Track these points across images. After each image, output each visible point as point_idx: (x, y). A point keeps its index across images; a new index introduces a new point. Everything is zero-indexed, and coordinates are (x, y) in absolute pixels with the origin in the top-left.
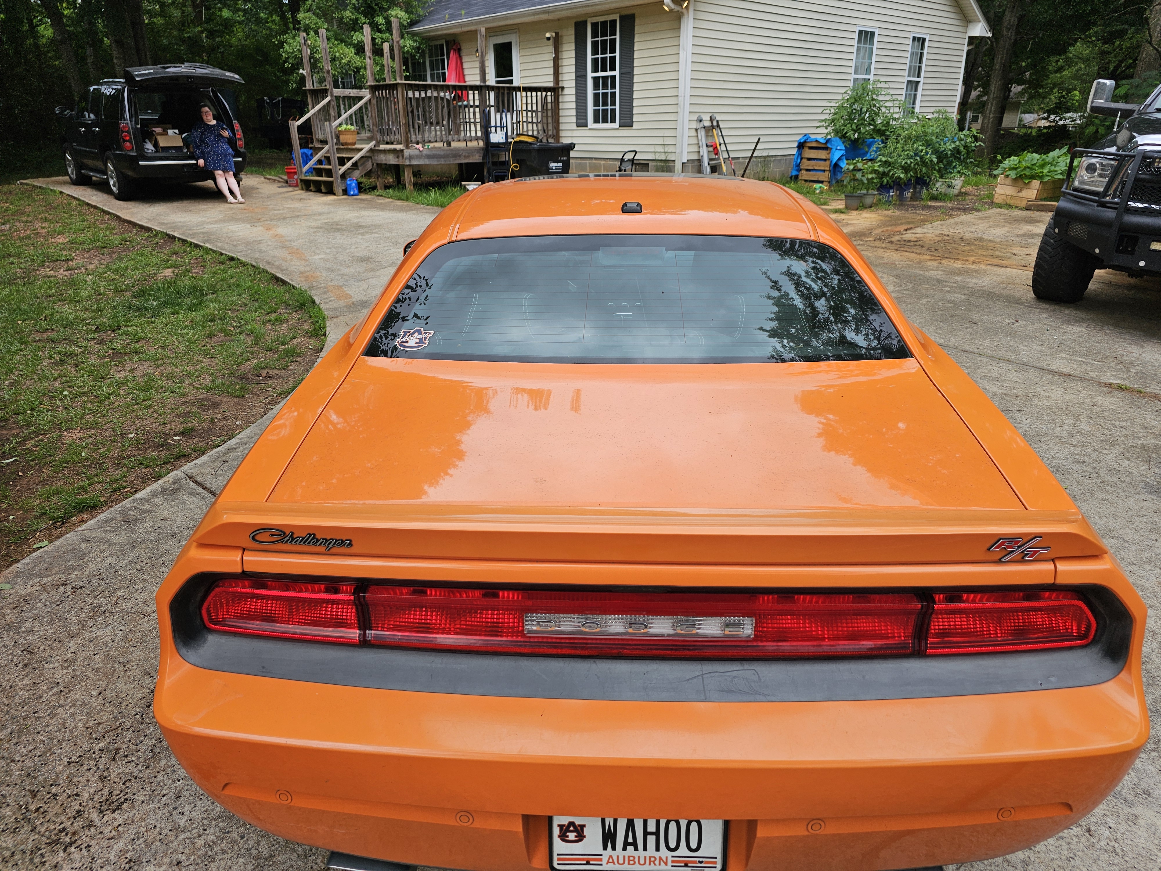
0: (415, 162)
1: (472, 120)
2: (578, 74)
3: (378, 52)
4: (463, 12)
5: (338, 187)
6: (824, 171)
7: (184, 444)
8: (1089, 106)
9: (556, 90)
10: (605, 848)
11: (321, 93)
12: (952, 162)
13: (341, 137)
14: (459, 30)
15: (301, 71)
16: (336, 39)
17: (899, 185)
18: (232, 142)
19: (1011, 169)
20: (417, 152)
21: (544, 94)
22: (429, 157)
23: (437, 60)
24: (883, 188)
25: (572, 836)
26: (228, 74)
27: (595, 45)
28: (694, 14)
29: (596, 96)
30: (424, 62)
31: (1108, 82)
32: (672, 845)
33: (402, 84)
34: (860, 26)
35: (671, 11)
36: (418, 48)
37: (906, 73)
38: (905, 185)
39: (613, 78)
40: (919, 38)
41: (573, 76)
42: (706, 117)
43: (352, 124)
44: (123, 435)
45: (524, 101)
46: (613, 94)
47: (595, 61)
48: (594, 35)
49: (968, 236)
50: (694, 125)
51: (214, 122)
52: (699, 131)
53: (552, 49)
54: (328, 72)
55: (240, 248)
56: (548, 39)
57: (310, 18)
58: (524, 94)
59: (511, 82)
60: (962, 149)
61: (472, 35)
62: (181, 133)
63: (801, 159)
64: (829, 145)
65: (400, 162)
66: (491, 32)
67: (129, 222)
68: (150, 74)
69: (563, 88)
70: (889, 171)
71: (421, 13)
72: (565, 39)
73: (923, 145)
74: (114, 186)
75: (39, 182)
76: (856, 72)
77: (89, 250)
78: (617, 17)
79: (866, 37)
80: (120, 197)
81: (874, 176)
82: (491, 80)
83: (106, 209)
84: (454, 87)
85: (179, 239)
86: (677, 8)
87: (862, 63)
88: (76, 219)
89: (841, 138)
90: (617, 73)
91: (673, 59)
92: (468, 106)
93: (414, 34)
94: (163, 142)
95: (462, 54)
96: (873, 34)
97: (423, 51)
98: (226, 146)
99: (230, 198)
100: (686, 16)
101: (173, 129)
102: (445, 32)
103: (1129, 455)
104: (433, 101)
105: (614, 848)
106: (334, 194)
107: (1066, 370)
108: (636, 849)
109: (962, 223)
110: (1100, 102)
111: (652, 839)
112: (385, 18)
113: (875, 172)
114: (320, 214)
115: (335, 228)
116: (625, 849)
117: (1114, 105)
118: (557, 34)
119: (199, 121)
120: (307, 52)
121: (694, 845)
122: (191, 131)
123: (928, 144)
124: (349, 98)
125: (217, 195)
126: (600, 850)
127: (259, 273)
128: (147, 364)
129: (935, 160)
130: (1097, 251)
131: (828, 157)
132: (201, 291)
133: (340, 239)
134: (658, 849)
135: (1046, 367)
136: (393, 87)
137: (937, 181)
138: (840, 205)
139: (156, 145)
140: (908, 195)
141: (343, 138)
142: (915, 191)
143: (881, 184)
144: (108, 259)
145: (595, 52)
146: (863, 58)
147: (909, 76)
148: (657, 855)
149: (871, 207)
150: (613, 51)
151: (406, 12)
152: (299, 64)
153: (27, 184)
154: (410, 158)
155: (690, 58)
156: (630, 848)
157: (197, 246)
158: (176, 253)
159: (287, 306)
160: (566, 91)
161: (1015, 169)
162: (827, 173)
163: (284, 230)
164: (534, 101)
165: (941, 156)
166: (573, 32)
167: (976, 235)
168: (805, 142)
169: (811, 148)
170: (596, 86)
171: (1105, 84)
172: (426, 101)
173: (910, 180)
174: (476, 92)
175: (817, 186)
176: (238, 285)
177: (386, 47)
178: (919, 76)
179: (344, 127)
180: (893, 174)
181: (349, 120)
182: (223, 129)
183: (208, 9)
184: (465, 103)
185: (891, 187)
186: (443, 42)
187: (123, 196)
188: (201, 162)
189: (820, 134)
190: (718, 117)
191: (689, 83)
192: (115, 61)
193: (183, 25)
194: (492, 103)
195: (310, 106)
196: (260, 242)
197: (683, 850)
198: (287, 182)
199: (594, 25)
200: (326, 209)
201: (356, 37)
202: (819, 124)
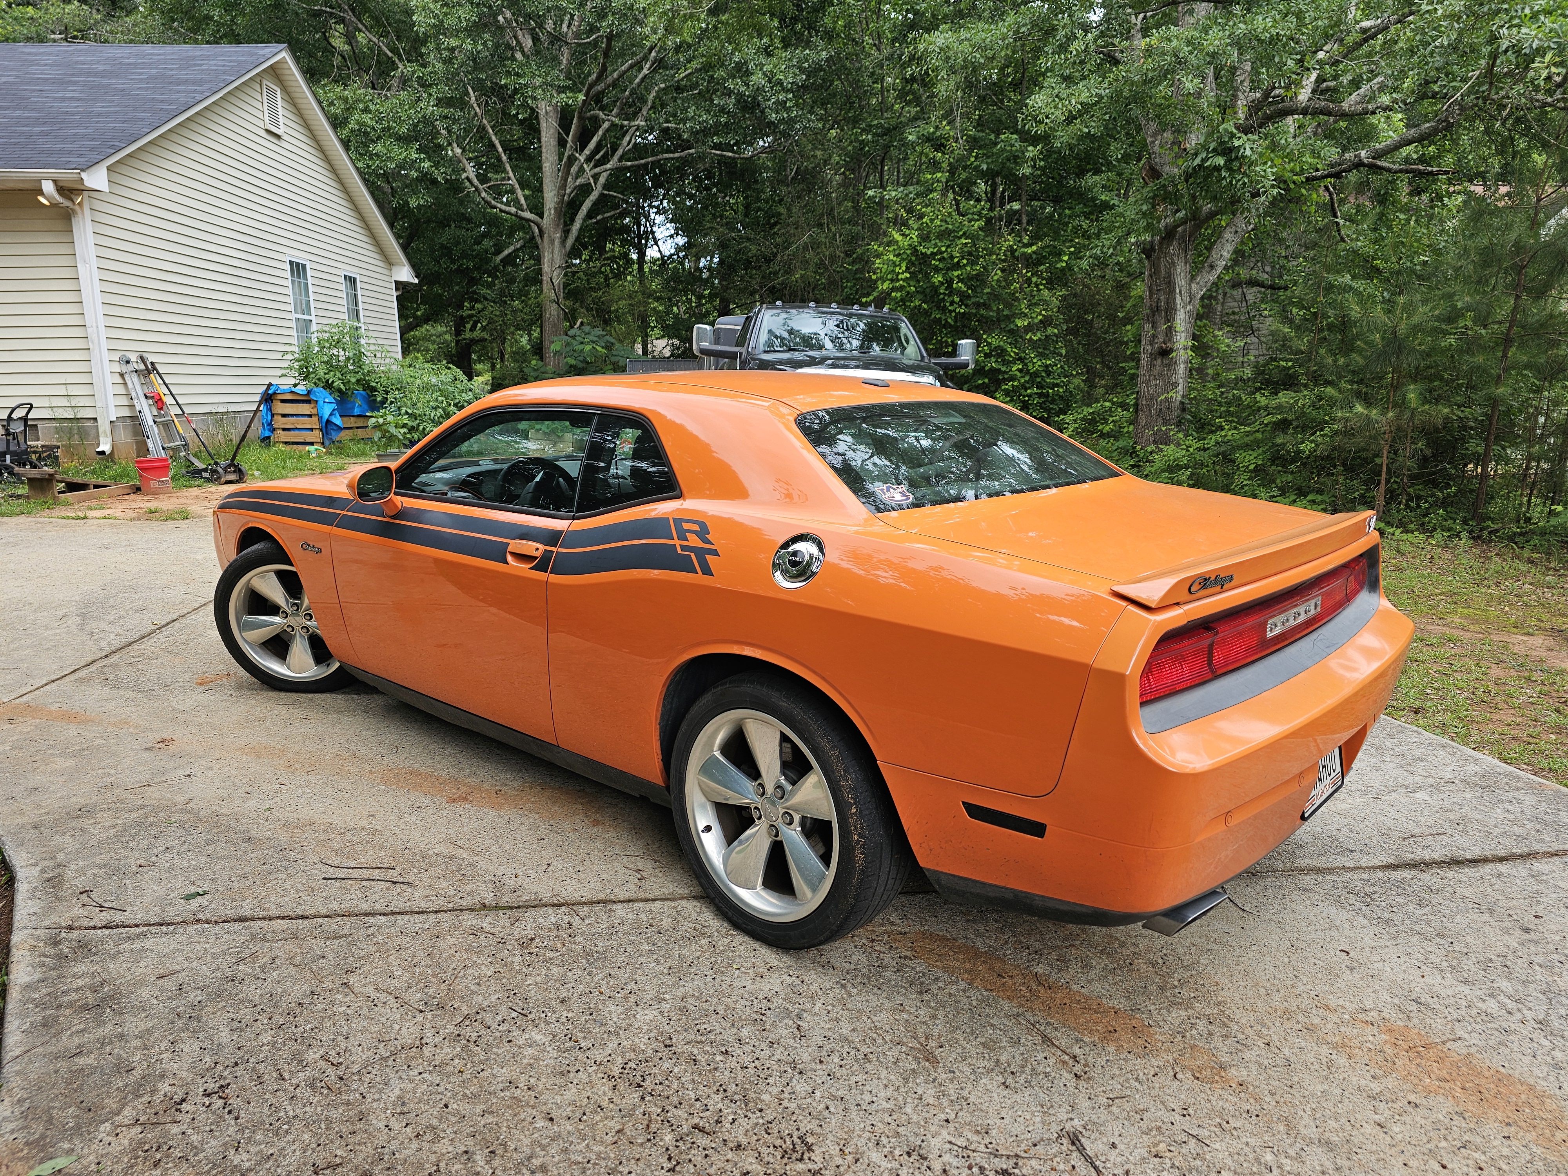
6: (312, 429)
28: (92, 215)
34: (289, 255)
35: (54, 205)
37: (345, 317)
40: (350, 278)
42: (133, 358)
50: (117, 368)
52: (127, 377)
63: (273, 415)
64: (312, 397)
70: (418, 425)
76: (296, 311)
79: (298, 269)
86: (66, 203)
87: (301, 301)
89: (325, 388)
96: (304, 267)
100: (80, 215)
131: (314, 411)
146: (300, 294)
147: (349, 320)
155: (95, 274)
162: (317, 432)
168: (271, 393)
169: (284, 401)
175: (304, 449)
178: (358, 321)
190: (151, 358)
191: (100, 309)
202: (284, 372)
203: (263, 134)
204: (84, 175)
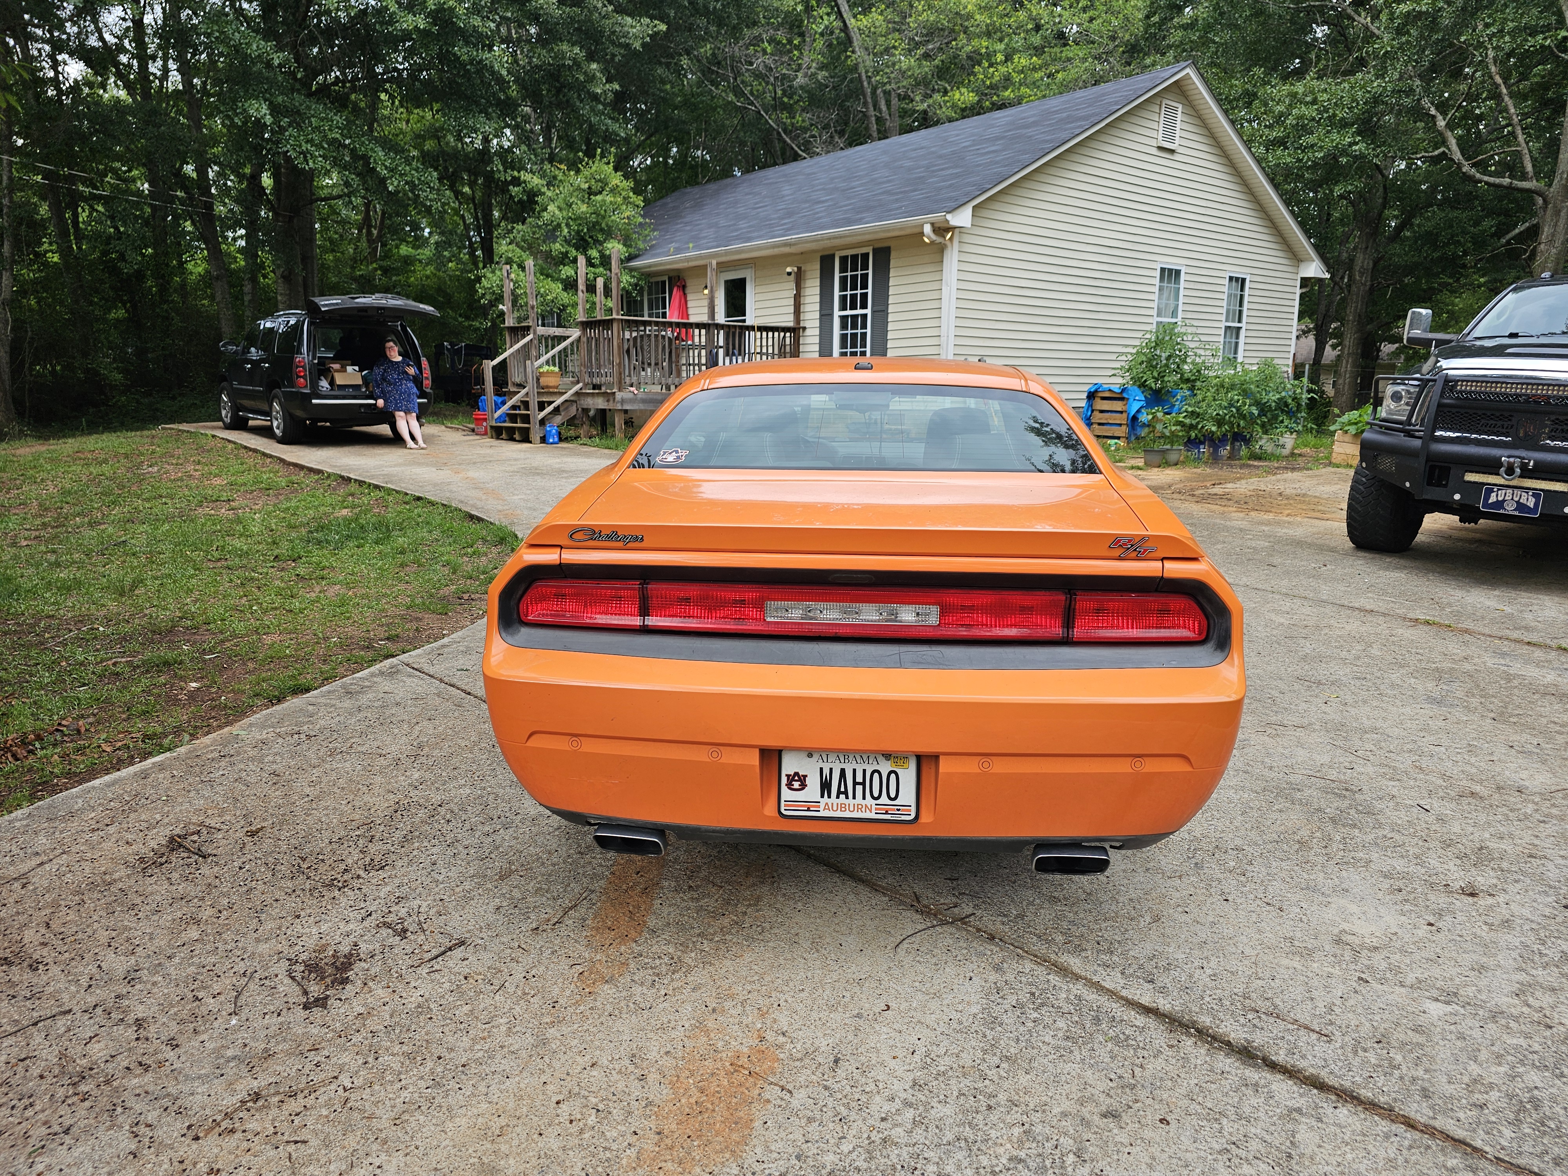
0: (627, 407)
1: (696, 361)
2: (824, 312)
3: (591, 288)
4: (691, 245)
5: (536, 435)
6: (1120, 425)
7: (391, 647)
8: (1405, 337)
9: (796, 331)
10: (822, 796)
11: (519, 331)
12: (1277, 416)
13: (542, 380)
14: (685, 265)
15: (501, 307)
16: (542, 274)
17: (1214, 442)
18: (417, 381)
19: (1350, 423)
20: (631, 395)
21: (782, 334)
22: (644, 401)
23: (657, 299)
24: (1192, 443)
25: (796, 785)
26: (422, 306)
27: (843, 280)
28: (960, 247)
29: (844, 338)
30: (642, 301)
31: (1423, 311)
32: (876, 794)
33: (618, 320)
34: (1161, 262)
35: (932, 243)
36: (636, 285)
37: (1223, 318)
38: (1220, 441)
39: (865, 316)
40: (1237, 279)
41: (817, 315)
43: (554, 365)
44: (327, 639)
45: (758, 343)
46: (864, 335)
47: (843, 299)
48: (843, 269)
49: (1288, 492)
51: (400, 359)
53: (793, 285)
54: (533, 307)
55: (428, 488)
56: (789, 274)
57: (513, 251)
58: (759, 334)
59: (744, 321)
60: (1290, 401)
61: (700, 270)
62: (361, 370)
63: (1093, 411)
64: (1125, 395)
65: (611, 406)
66: (722, 267)
67: (295, 465)
68: (337, 304)
69: (804, 328)
70: (1198, 423)
71: (642, 246)
72: (808, 275)
73: (1239, 394)
74: (278, 428)
75: (184, 427)
76: (1159, 315)
77: (252, 491)
78: (869, 250)
79: (1170, 275)
80: (283, 441)
81: (1179, 428)
82: (721, 318)
83: (268, 452)
84: (678, 325)
85: (356, 480)
86: (939, 240)
87: (1167, 305)
88: (232, 462)
89: (1139, 387)
90: (868, 311)
91: (935, 295)
92: (693, 347)
93: (631, 270)
94: (340, 380)
95: (688, 291)
96: (1178, 272)
97: (642, 288)
98: (410, 384)
99: (410, 443)
100: (949, 248)
101: (352, 365)
102: (668, 267)
103: (1418, 675)
104: (653, 339)
105: (829, 797)
106: (531, 442)
107: (1368, 607)
108: (847, 798)
109: (1285, 480)
110: (1417, 333)
111: (859, 788)
112: (600, 252)
113: (1179, 423)
114: (516, 460)
115: (536, 472)
116: (838, 797)
117: (1430, 336)
118: (799, 269)
119: (382, 357)
120: (509, 286)
121: (893, 795)
122: (372, 369)
123: (1245, 393)
124: (554, 338)
125: (396, 440)
126: (819, 799)
127: (451, 512)
128: (338, 587)
129: (1256, 412)
130: (1408, 484)
131: (1124, 408)
132: (387, 527)
133: (540, 482)
134: (864, 798)
135: (1346, 603)
136: (607, 324)
137: (1261, 438)
138: (1140, 463)
139: (332, 383)
140: (1225, 452)
141: (543, 381)
142: (1233, 448)
143: (1189, 438)
144: (274, 500)
145: (843, 288)
146: (1168, 299)
147: (1227, 321)
148: (864, 802)
149: (1176, 464)
150: (865, 286)
151: (625, 245)
152: (500, 299)
153: (171, 429)
154: (623, 401)
155: (955, 294)
156: (842, 796)
157: (377, 487)
158: (352, 495)
159: (485, 541)
160: (808, 332)
161: (1356, 424)
162: (1124, 427)
163: (474, 474)
164: (770, 343)
165: (1264, 409)
166: (818, 267)
167: (1299, 491)
168: (1096, 391)
169: (1103, 398)
170: (844, 326)
171: (1420, 313)
172: (646, 339)
173: (1225, 435)
174: (703, 332)
175: (1113, 442)
176: (428, 523)
177: (600, 282)
178: (1240, 321)
179: (546, 368)
180: (1203, 427)
181: (551, 362)
182: (408, 365)
183: (384, 245)
184: (690, 342)
185: (1203, 443)
186: (666, 278)
187: (287, 440)
188: (381, 403)
189: (1116, 383)
191: (953, 322)
192: (279, 298)
193: (356, 262)
194: (721, 343)
195: (508, 346)
196: (449, 484)
197: (884, 799)
198: (473, 430)
199: (844, 260)
200: (522, 455)
201: (567, 271)
202: (1113, 372)
203: (1155, 151)
204: (949, 217)
